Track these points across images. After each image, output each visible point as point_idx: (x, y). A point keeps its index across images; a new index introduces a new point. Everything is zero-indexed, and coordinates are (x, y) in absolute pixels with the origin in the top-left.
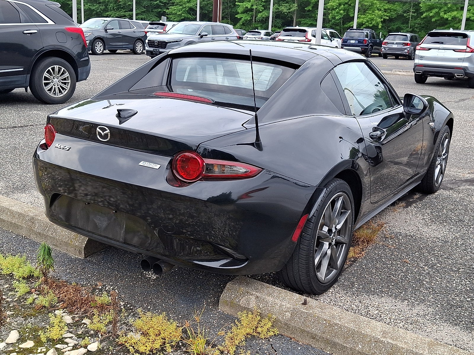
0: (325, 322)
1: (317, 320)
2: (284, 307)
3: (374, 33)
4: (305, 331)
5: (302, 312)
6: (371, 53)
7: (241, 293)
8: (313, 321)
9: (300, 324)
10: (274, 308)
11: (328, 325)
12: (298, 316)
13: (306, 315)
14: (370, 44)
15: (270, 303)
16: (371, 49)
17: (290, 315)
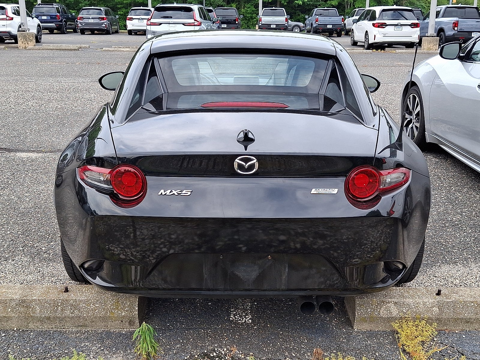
0: (472, 304)
1: (465, 304)
2: (428, 303)
3: (65, 8)
4: (458, 319)
5: (448, 303)
6: (66, 29)
7: (377, 304)
8: (462, 307)
9: (451, 314)
10: (418, 307)
11: (476, 305)
12: (445, 307)
13: (453, 304)
14: (64, 20)
15: (412, 305)
16: (65, 25)
17: (438, 309)
